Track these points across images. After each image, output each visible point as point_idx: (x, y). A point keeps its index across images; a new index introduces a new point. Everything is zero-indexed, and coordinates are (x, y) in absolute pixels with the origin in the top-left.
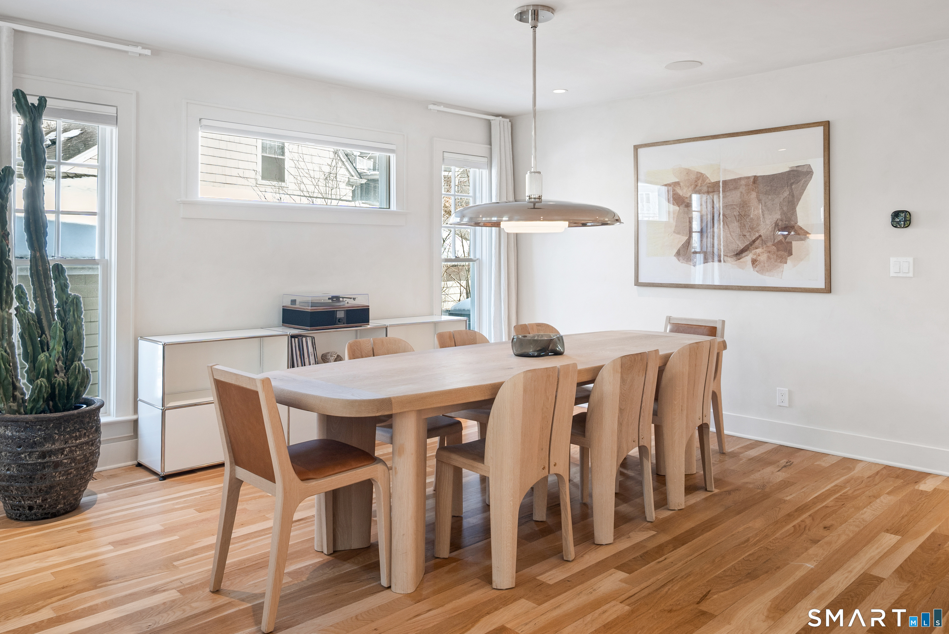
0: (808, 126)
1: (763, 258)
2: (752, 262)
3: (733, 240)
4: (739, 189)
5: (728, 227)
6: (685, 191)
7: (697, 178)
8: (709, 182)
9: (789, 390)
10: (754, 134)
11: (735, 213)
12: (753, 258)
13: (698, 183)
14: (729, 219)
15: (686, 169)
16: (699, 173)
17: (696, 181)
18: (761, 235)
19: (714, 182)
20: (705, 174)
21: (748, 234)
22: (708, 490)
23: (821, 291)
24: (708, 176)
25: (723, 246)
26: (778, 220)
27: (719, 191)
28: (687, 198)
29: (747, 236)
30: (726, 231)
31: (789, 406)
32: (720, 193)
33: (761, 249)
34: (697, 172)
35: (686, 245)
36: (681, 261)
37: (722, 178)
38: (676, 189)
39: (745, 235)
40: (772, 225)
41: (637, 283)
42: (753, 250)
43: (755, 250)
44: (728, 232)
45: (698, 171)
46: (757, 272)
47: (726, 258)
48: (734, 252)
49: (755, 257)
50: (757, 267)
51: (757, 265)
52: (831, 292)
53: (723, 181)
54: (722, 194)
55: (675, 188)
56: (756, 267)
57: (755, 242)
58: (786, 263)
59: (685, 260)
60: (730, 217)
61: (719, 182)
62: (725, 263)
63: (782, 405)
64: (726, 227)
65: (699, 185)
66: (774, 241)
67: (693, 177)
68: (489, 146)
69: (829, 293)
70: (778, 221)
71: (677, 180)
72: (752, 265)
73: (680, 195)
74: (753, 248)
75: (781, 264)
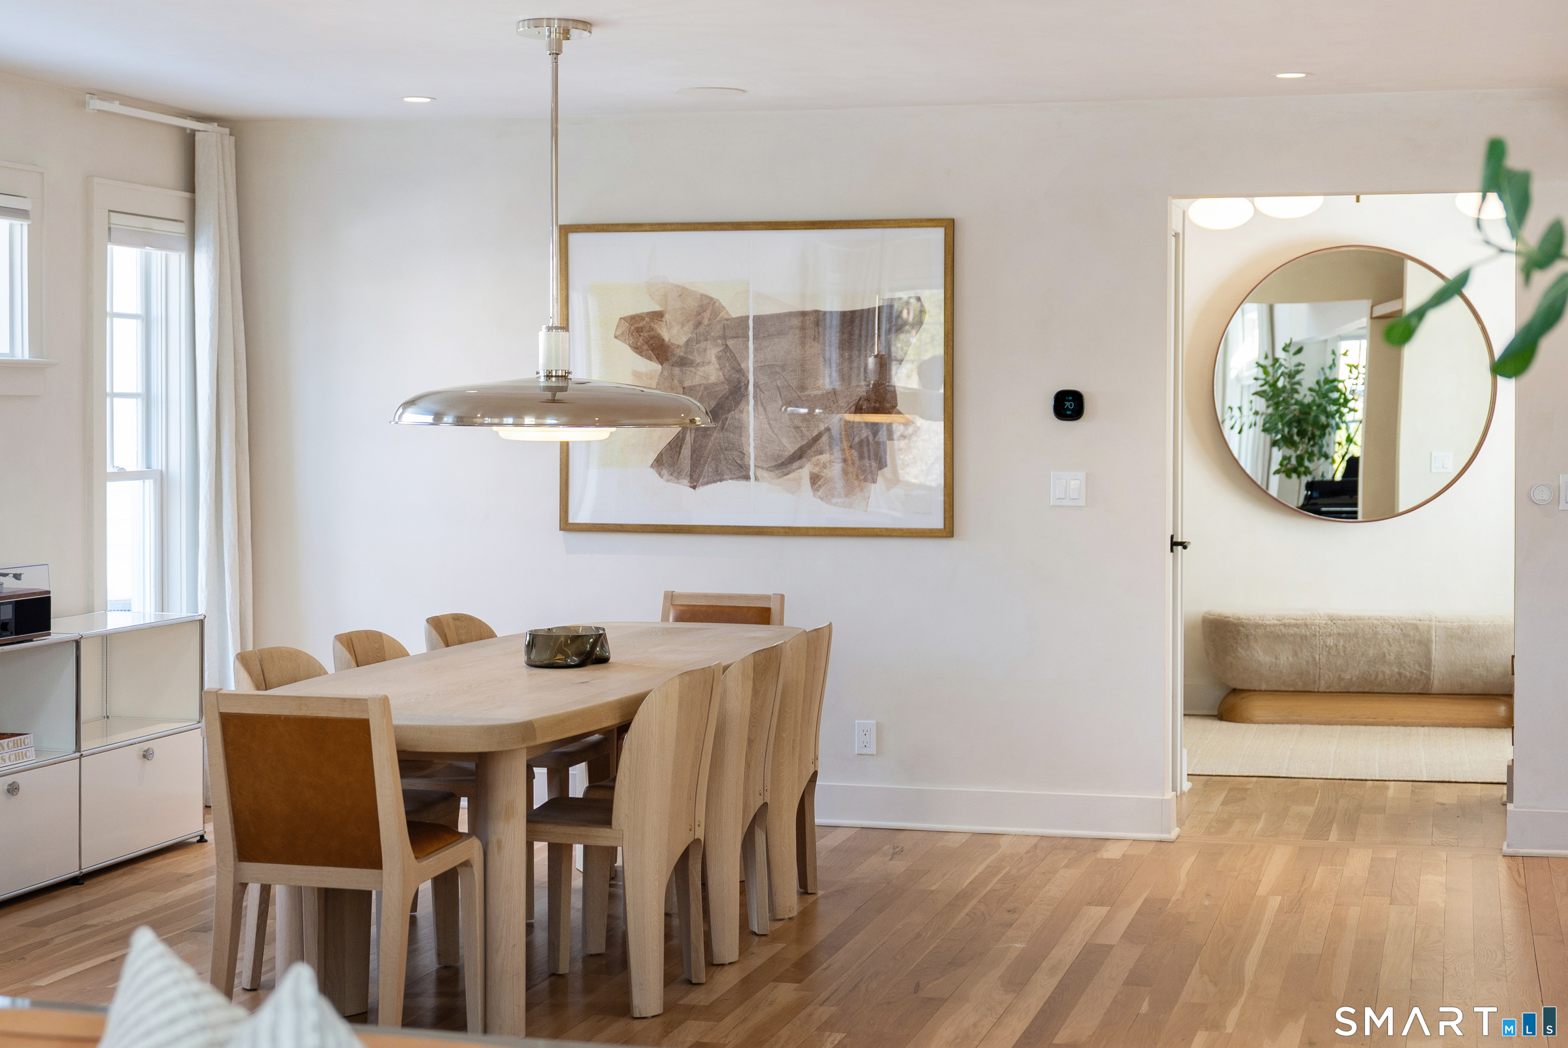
0: (918, 224)
1: (836, 470)
2: (811, 479)
3: (775, 436)
4: (787, 334)
5: (765, 410)
6: (675, 331)
7: (701, 306)
8: (727, 317)
9: (877, 723)
10: (818, 229)
11: (779, 383)
12: (814, 471)
13: (703, 318)
14: (767, 393)
15: (678, 286)
16: (706, 296)
17: (699, 314)
18: (830, 427)
19: (736, 318)
20: (718, 300)
21: (804, 425)
22: (809, 892)
23: (937, 534)
24: (724, 304)
25: (755, 447)
26: (861, 398)
27: (747, 337)
28: (678, 346)
29: (802, 429)
30: (761, 417)
31: (877, 753)
32: (748, 340)
33: (828, 455)
34: (702, 295)
35: (677, 445)
36: (664, 477)
37: (753, 311)
38: (655, 326)
39: (798, 427)
40: (851, 408)
41: (566, 526)
42: (815, 456)
43: (818, 457)
44: (766, 420)
45: (704, 293)
46: (821, 498)
47: (760, 472)
48: (776, 461)
49: (816, 470)
50: (821, 490)
51: (820, 486)
52: (953, 536)
53: (754, 317)
54: (754, 343)
55: (652, 324)
56: (818, 490)
57: (818, 440)
58: (874, 481)
59: (675, 474)
60: (769, 390)
61: (747, 317)
62: (758, 483)
63: (864, 753)
64: (761, 409)
65: (706, 322)
66: (853, 440)
67: (693, 304)
68: (187, 195)
69: (946, 537)
70: (861, 402)
71: (658, 308)
72: (812, 486)
73: (663, 340)
74: (814, 452)
75: (867, 483)
